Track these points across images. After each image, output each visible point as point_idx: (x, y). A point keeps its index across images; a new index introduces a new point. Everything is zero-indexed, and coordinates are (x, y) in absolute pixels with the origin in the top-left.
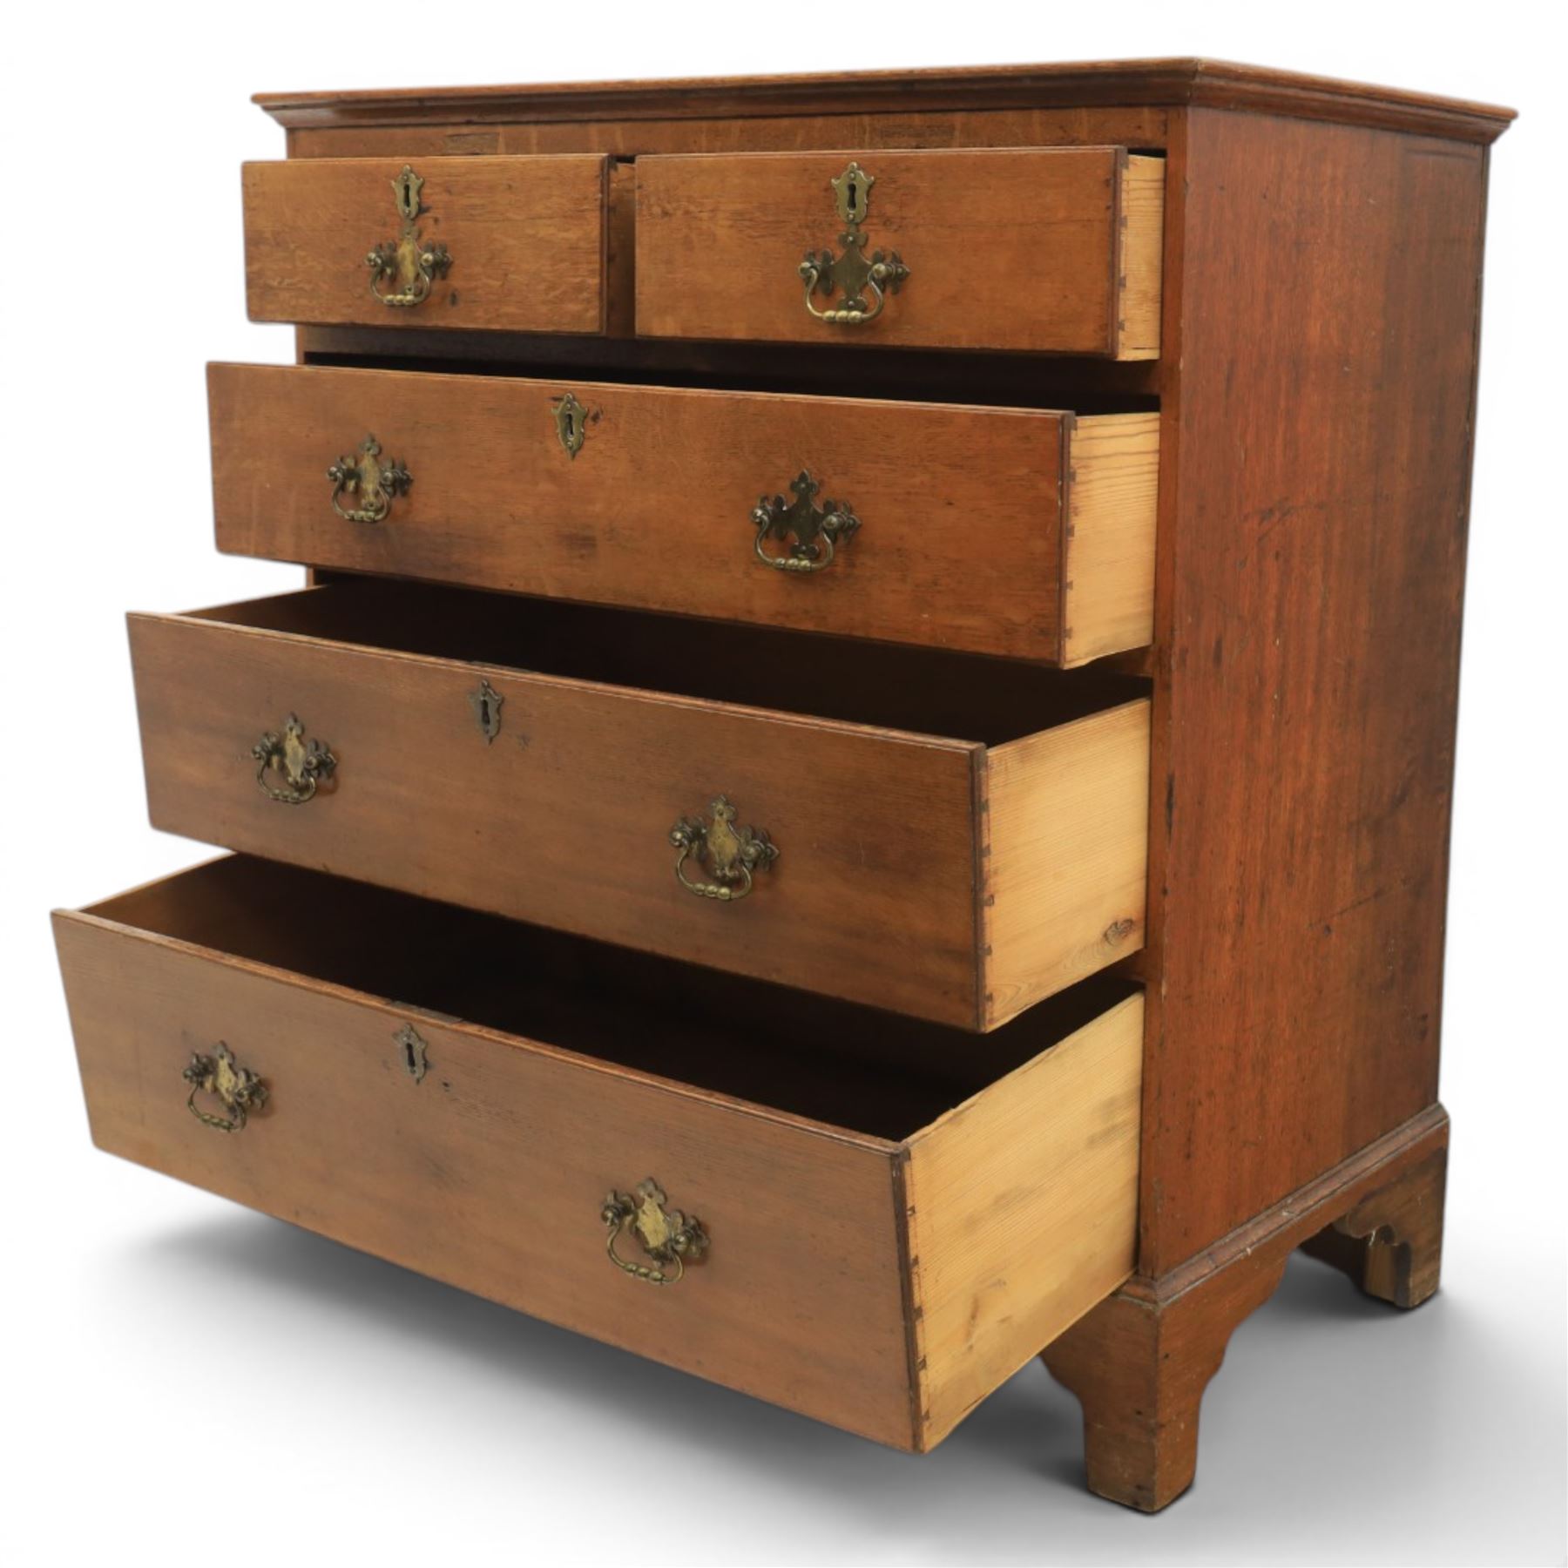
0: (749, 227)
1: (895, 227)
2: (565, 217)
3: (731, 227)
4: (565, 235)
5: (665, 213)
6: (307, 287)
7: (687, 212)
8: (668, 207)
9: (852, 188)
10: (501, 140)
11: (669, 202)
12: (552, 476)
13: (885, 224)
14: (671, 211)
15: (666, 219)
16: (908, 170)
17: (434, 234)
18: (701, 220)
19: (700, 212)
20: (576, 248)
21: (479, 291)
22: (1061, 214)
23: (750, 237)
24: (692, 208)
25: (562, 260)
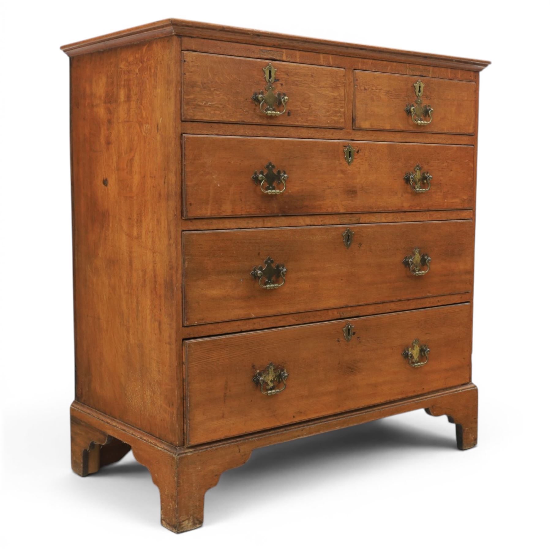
0: (390, 95)
1: (429, 99)
2: (332, 88)
3: (385, 95)
4: (332, 94)
5: (365, 89)
6: (220, 106)
7: (372, 89)
8: (367, 87)
9: (420, 87)
10: (284, 54)
11: (366, 86)
12: (343, 172)
13: (427, 98)
14: (367, 89)
15: (365, 91)
16: (432, 83)
17: (281, 89)
18: (376, 92)
19: (376, 90)
20: (336, 99)
21: (299, 111)
22: (466, 98)
23: (391, 98)
24: (374, 88)
25: (331, 102)
